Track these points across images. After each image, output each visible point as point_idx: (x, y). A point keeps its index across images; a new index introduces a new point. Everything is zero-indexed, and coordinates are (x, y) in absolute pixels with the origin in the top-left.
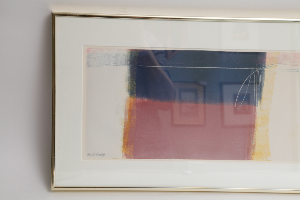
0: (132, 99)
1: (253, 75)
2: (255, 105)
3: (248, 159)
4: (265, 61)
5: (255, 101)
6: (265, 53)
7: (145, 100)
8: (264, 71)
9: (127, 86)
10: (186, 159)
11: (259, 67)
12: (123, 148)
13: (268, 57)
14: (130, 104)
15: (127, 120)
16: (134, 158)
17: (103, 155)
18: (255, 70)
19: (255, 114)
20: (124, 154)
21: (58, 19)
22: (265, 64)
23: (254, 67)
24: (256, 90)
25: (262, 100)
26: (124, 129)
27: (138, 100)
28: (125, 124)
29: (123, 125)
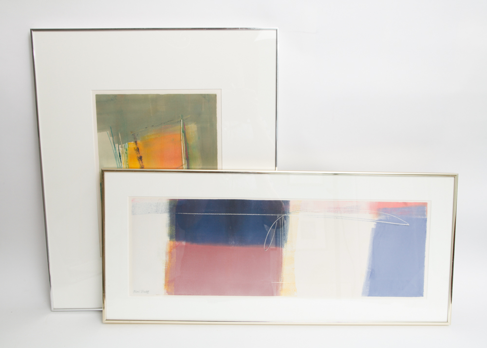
0: (172, 243)
1: (279, 220)
2: (282, 246)
3: (277, 295)
4: (289, 208)
5: (282, 243)
6: (289, 201)
7: (184, 243)
8: (288, 217)
9: (168, 231)
10: (221, 295)
11: (284, 213)
12: (165, 285)
13: (291, 205)
14: (170, 247)
15: (168, 261)
16: (175, 295)
17: (147, 292)
18: (280, 216)
19: (282, 255)
20: (166, 291)
21: (106, 174)
22: (289, 211)
23: (280, 213)
24: (282, 234)
25: (288, 242)
26: (166, 269)
27: (177, 243)
28: (166, 264)
29: (165, 265)
